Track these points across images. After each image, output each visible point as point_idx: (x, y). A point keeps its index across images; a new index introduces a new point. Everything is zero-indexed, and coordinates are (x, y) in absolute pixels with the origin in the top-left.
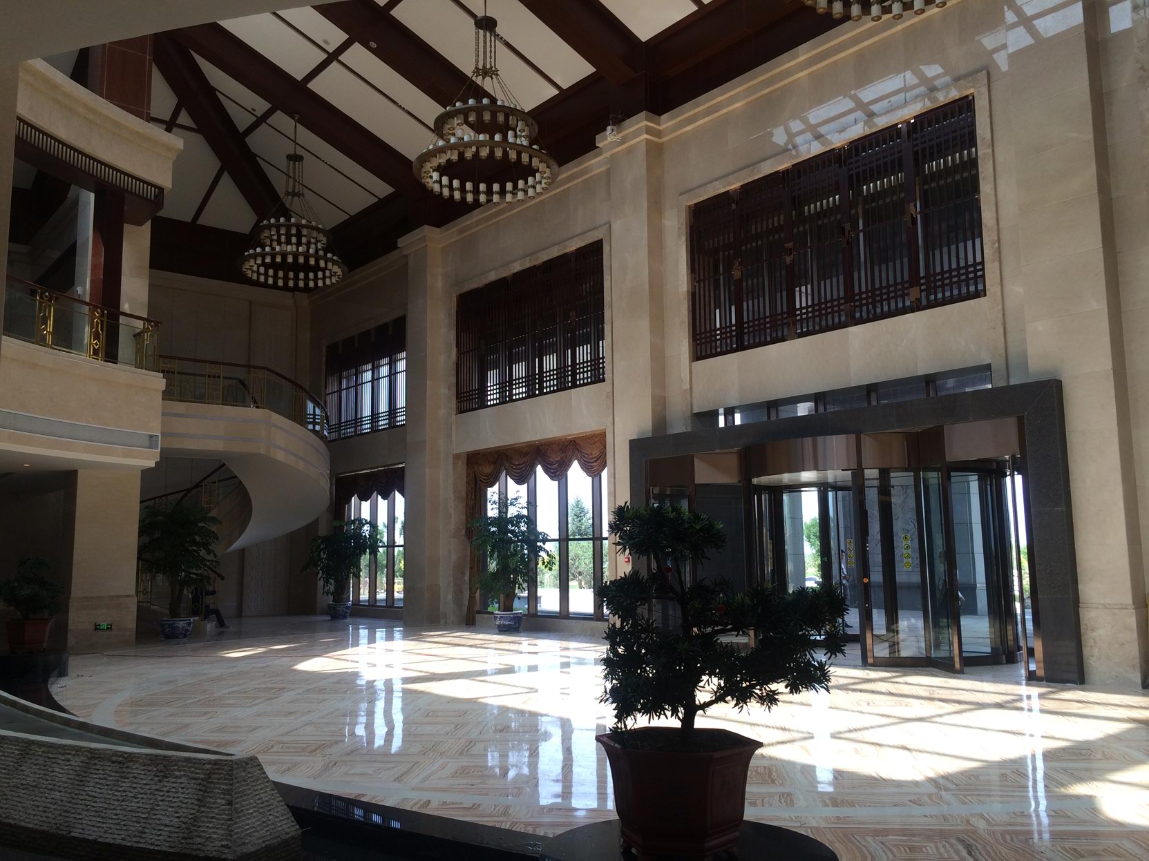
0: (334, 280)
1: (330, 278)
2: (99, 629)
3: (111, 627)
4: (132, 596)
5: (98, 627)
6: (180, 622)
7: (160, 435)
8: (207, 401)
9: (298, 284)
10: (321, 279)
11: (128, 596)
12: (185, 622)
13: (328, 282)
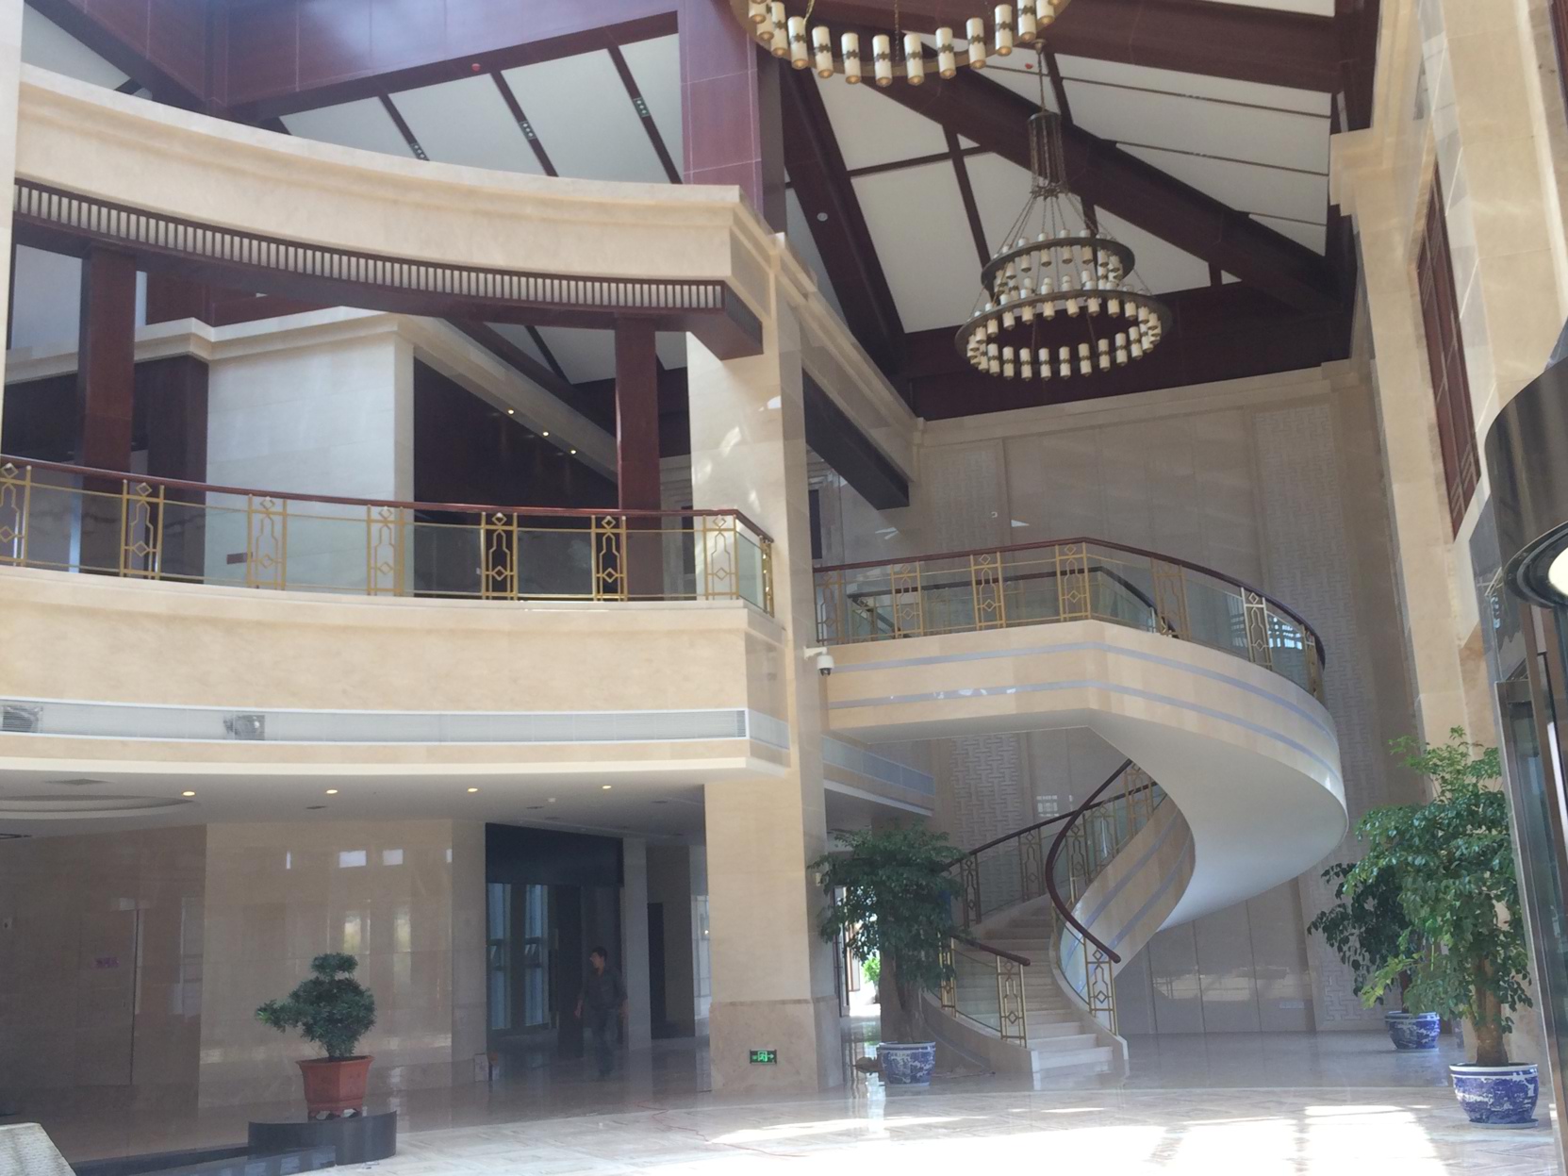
0: (1146, 344)
1: (1139, 341)
2: (756, 1061)
3: (775, 1058)
4: (806, 1001)
5: (755, 1058)
6: (898, 1052)
7: (746, 710)
8: (978, 625)
9: (1079, 369)
10: (1122, 348)
11: (799, 1002)
12: (909, 1052)
13: (1136, 351)
